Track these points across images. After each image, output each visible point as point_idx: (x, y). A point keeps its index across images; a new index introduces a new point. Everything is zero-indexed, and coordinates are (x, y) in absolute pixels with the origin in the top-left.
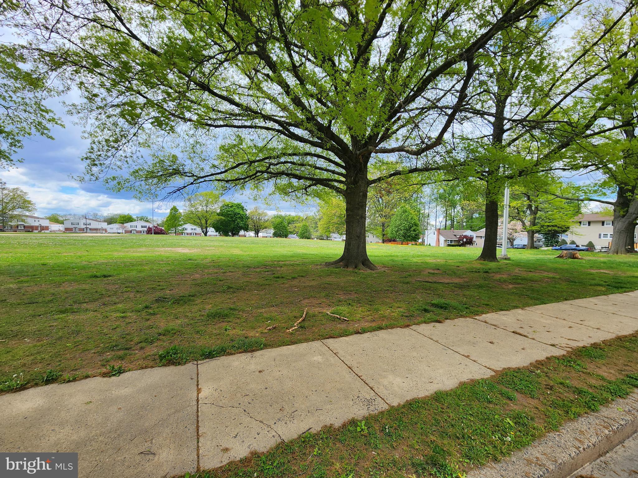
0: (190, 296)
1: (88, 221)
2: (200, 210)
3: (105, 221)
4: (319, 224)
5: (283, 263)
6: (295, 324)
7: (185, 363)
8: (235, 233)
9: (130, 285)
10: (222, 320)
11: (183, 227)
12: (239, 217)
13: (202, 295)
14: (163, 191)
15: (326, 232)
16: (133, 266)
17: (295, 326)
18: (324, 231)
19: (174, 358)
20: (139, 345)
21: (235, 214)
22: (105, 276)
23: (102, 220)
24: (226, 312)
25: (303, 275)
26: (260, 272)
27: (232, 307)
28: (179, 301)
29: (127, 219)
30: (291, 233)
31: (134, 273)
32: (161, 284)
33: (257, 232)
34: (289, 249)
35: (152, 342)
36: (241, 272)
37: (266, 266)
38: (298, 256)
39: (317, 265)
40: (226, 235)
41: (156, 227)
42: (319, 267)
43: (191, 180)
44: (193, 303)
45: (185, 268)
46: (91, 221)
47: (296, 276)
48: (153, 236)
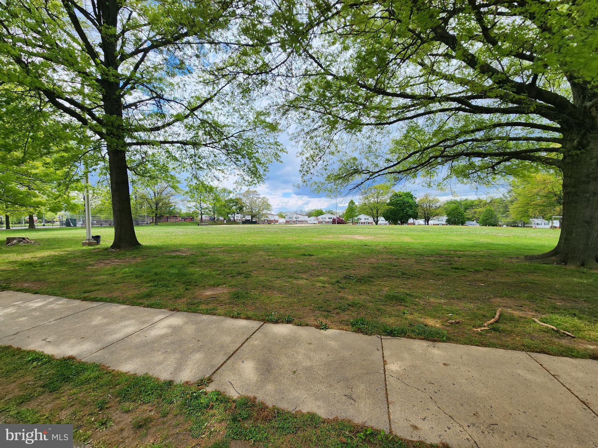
0: (369, 277)
1: (298, 216)
2: (372, 202)
3: (306, 215)
4: (511, 207)
5: (462, 253)
6: (485, 324)
7: (371, 335)
8: (404, 221)
9: (326, 263)
10: (399, 303)
11: (359, 217)
12: (408, 206)
13: (380, 278)
14: (346, 188)
15: (522, 217)
16: (326, 248)
17: (485, 326)
18: (519, 216)
19: (362, 328)
20: (336, 310)
21: (404, 203)
22: (310, 255)
23: (305, 214)
24: (402, 296)
25: (491, 268)
26: (435, 261)
27: (408, 292)
28: (361, 280)
29: (320, 213)
30: (469, 219)
31: (327, 254)
32: (346, 264)
33: (427, 220)
34: (467, 238)
35: (344, 310)
36: (413, 260)
37: (440, 255)
38: (481, 245)
39: (511, 258)
40: (395, 223)
41: (339, 218)
42: (514, 261)
43: (367, 176)
44: (373, 284)
45: (363, 253)
46: (299, 216)
47: (481, 269)
48: (337, 226)
